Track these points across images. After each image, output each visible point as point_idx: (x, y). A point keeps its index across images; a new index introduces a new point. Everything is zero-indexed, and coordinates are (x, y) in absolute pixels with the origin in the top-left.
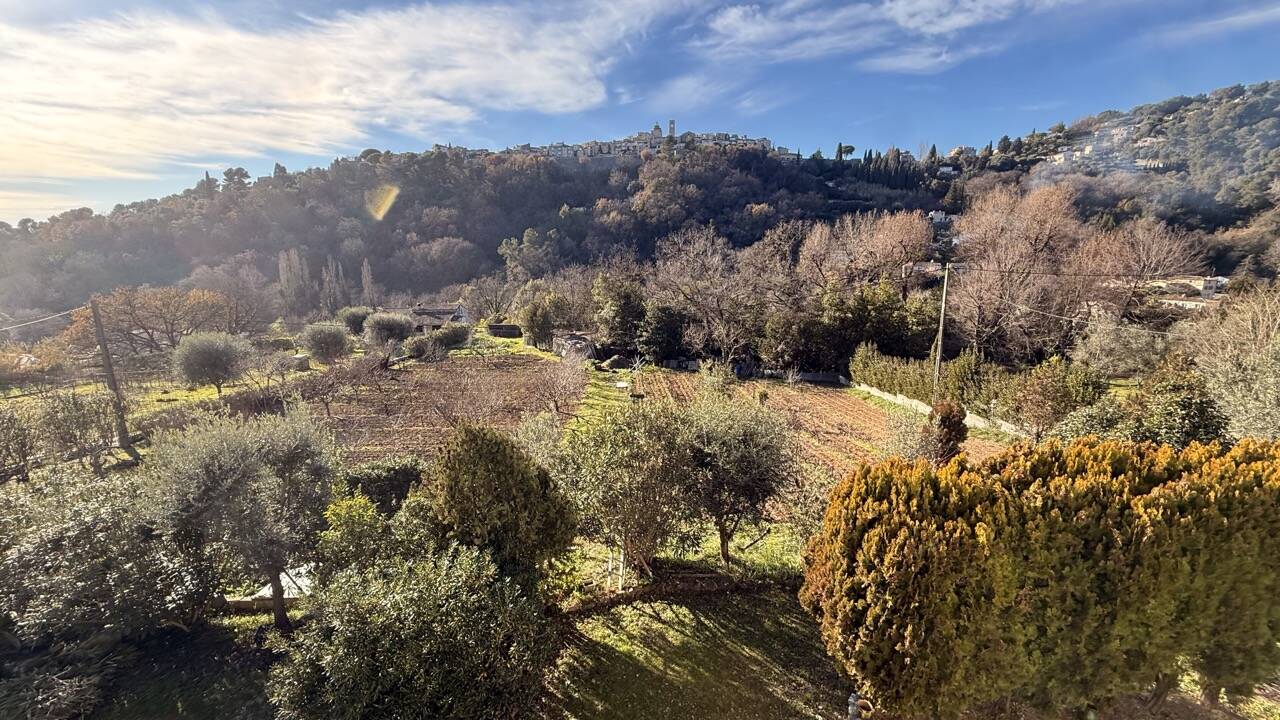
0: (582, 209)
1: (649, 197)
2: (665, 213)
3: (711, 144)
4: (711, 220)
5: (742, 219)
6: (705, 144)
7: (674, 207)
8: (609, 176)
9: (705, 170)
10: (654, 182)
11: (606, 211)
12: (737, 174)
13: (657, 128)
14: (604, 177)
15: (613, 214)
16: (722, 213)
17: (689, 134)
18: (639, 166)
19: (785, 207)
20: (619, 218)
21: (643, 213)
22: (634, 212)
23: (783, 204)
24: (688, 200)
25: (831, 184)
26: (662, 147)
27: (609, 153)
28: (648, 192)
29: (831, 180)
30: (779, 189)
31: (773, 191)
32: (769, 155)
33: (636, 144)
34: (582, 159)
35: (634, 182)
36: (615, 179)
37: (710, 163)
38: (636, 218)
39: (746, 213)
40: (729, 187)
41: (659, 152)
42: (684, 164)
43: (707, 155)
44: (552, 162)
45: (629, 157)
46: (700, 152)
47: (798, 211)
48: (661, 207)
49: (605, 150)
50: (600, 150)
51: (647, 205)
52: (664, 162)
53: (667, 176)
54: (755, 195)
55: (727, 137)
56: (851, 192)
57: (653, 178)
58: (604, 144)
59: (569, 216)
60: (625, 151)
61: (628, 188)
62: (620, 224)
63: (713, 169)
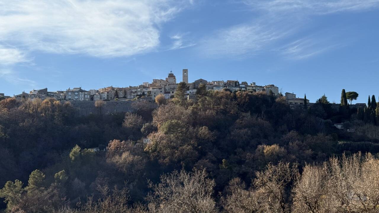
0: (93, 150)
1: (162, 138)
2: (177, 153)
3: (222, 90)
4: (223, 160)
5: (254, 160)
6: (216, 90)
7: (187, 148)
8: (124, 118)
9: (217, 113)
10: (167, 124)
11: (118, 151)
12: (247, 116)
13: (171, 76)
14: (119, 120)
15: (125, 155)
16: (235, 154)
17: (201, 81)
18: (153, 110)
19: (296, 148)
20: (131, 158)
21: (156, 153)
22: (147, 152)
23: (294, 145)
24: (201, 141)
25: (339, 127)
26: (175, 92)
27: (125, 97)
28: (160, 133)
29: (339, 122)
30: (289, 131)
31: (283, 132)
32: (278, 100)
33: (151, 89)
34: (97, 102)
35: (147, 124)
36: (129, 121)
37: (222, 107)
38: (149, 158)
39: (257, 154)
40: (240, 129)
41: (172, 97)
42: (197, 108)
43: (218, 99)
44: (67, 105)
45: (143, 102)
46: (211, 96)
47: (309, 152)
48: (174, 148)
49: (121, 94)
50: (117, 95)
51: (160, 146)
52: (178, 106)
53: (179, 118)
54: (266, 137)
55: (236, 84)
56: (359, 134)
57: (166, 120)
58: (120, 89)
59: (80, 157)
60: (140, 96)
61: (142, 130)
62: (132, 164)
63: (225, 112)
